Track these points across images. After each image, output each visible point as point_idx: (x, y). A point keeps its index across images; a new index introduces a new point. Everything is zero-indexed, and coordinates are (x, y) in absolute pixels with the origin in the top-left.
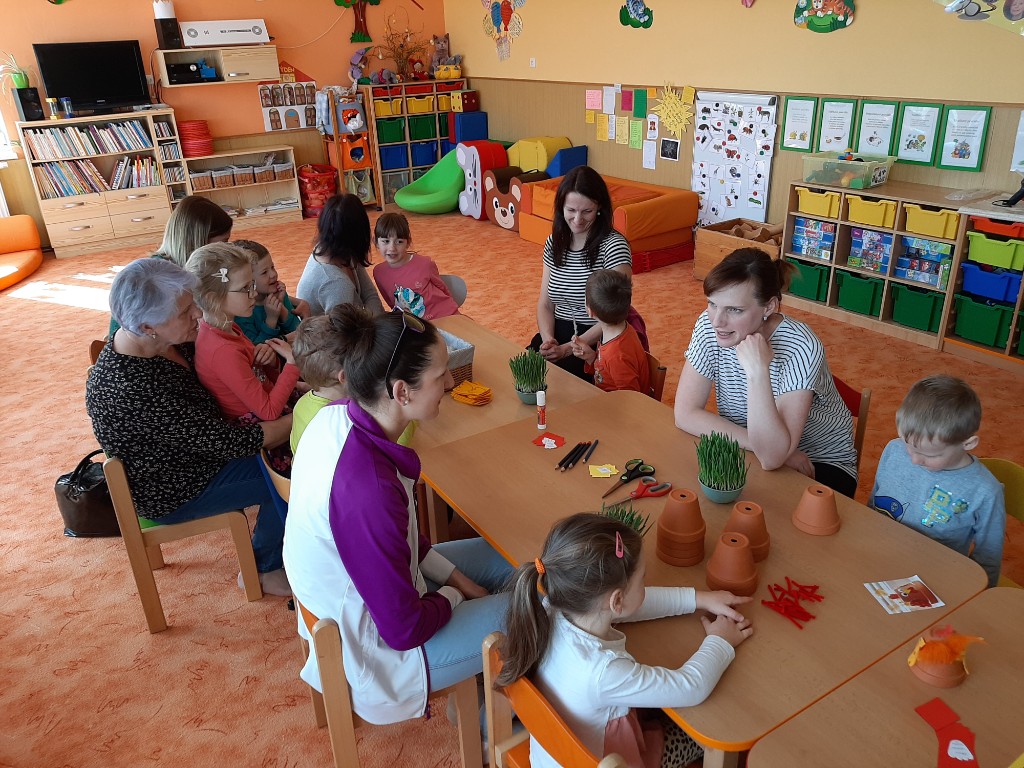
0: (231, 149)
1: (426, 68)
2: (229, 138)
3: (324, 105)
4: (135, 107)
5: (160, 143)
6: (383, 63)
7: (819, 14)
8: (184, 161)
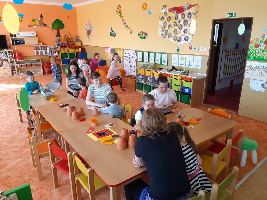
0: (27, 59)
1: (74, 43)
2: (26, 56)
3: (49, 50)
4: (4, 49)
5: (9, 57)
6: (63, 41)
7: (142, 36)
8: (15, 61)
